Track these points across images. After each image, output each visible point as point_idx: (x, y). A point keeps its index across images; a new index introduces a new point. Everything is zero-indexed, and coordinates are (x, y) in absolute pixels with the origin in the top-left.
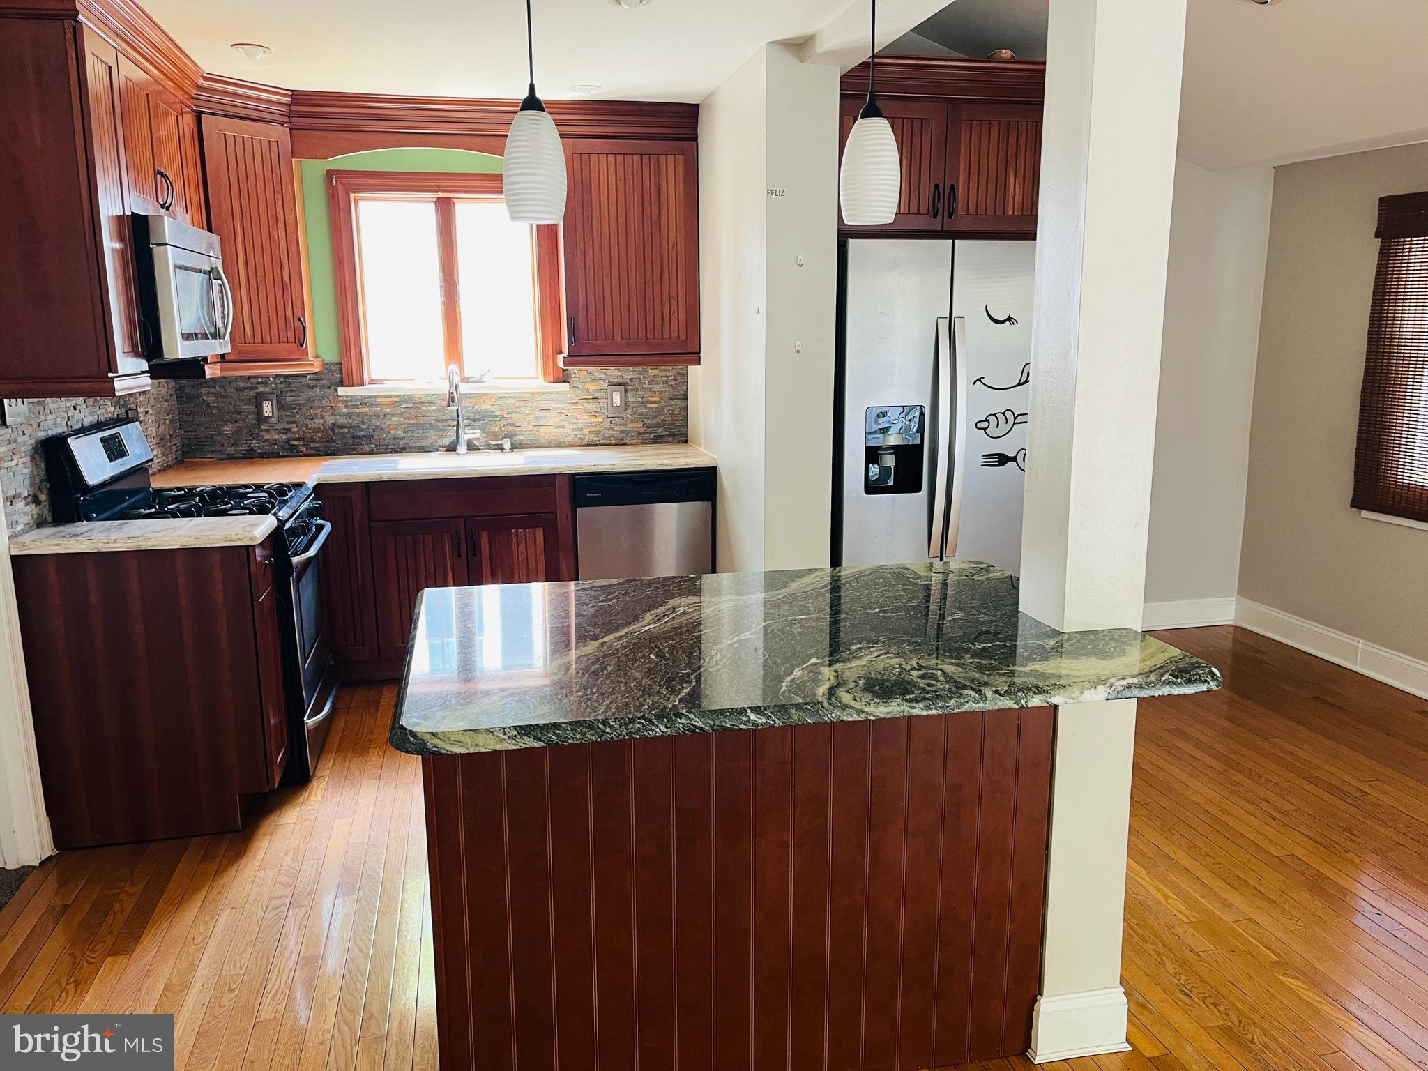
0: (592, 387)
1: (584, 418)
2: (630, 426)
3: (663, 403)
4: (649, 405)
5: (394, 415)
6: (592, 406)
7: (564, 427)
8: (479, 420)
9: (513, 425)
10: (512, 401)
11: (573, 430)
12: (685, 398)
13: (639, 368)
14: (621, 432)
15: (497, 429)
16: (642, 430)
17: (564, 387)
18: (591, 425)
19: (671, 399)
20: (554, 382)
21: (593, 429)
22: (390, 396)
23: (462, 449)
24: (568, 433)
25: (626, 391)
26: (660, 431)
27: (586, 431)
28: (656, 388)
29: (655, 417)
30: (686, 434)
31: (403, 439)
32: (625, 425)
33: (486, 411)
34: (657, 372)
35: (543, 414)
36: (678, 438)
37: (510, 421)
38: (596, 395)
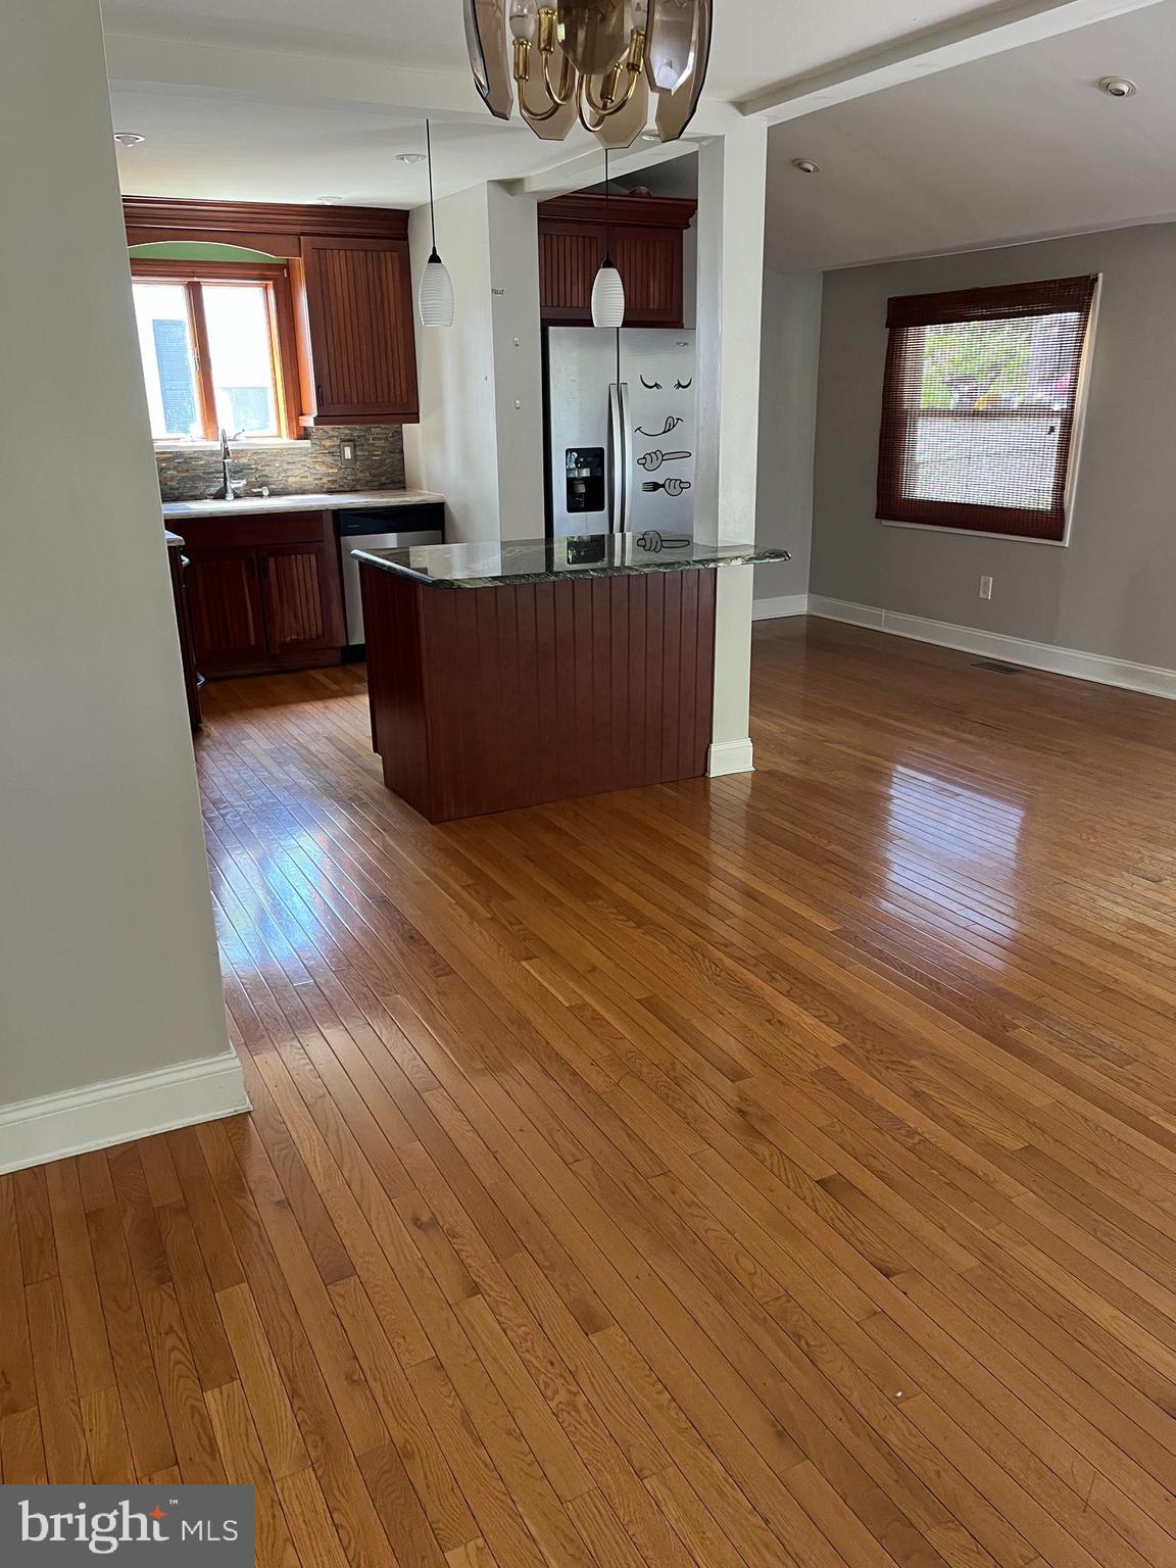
0: (327, 443)
1: (323, 469)
2: (360, 475)
3: (384, 456)
4: (374, 458)
5: (169, 469)
6: (329, 459)
7: (306, 477)
8: (239, 472)
9: (267, 476)
10: (264, 455)
11: (315, 479)
12: (402, 451)
13: (364, 427)
14: (353, 480)
15: (254, 479)
16: (369, 479)
17: (306, 444)
18: (329, 475)
19: (391, 452)
20: (298, 439)
21: (331, 478)
22: (165, 453)
23: (230, 496)
24: (310, 481)
25: (355, 446)
26: (383, 480)
27: (325, 480)
28: (379, 443)
29: (378, 468)
30: (404, 482)
31: (177, 489)
32: (356, 475)
33: (244, 464)
34: (378, 430)
35: (290, 467)
36: (398, 485)
37: (263, 473)
38: (331, 450)
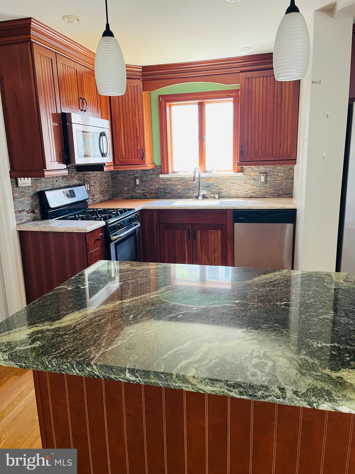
0: (253, 174)
1: (248, 187)
2: (268, 190)
3: (282, 181)
4: (276, 182)
5: (178, 185)
6: (252, 182)
7: (240, 190)
8: (208, 187)
9: (221, 189)
10: (221, 179)
11: (244, 191)
12: (293, 178)
13: (272, 166)
14: (264, 192)
15: (215, 190)
16: (272, 192)
17: (241, 174)
18: (251, 189)
19: (286, 179)
20: (237, 172)
21: (252, 191)
22: (177, 178)
23: (200, 198)
24: (242, 192)
25: (267, 176)
26: (281, 192)
27: (249, 192)
28: (280, 174)
29: (279, 186)
30: (292, 194)
31: (181, 193)
32: (266, 190)
33: (211, 183)
34: (280, 168)
35: (232, 185)
36: (288, 196)
37: (219, 188)
38: (254, 177)
